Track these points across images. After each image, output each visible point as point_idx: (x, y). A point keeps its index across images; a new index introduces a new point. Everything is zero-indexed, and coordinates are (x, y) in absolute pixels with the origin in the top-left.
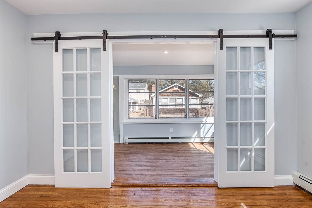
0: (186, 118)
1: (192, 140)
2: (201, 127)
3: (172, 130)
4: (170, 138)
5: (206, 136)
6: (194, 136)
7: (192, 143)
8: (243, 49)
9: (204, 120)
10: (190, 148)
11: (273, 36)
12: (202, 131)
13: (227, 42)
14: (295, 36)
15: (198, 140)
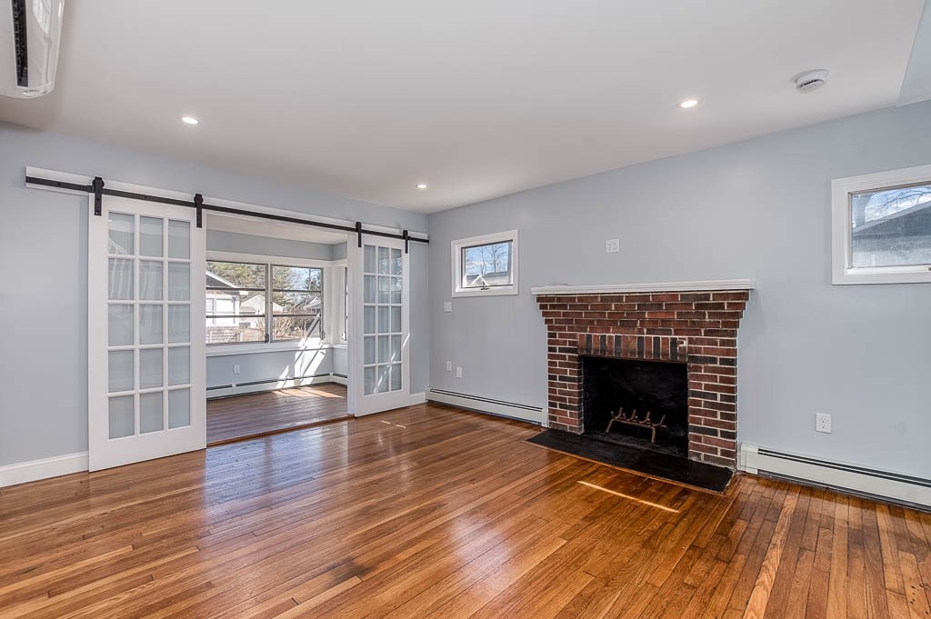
0: (266, 341)
1: (280, 385)
2: (296, 357)
3: (237, 369)
4: (234, 385)
5: (305, 375)
6: (283, 377)
7: (279, 390)
8: (381, 249)
9: (301, 345)
10: (275, 399)
11: (410, 238)
12: (297, 366)
13: (366, 239)
14: (427, 241)
15: (291, 383)
